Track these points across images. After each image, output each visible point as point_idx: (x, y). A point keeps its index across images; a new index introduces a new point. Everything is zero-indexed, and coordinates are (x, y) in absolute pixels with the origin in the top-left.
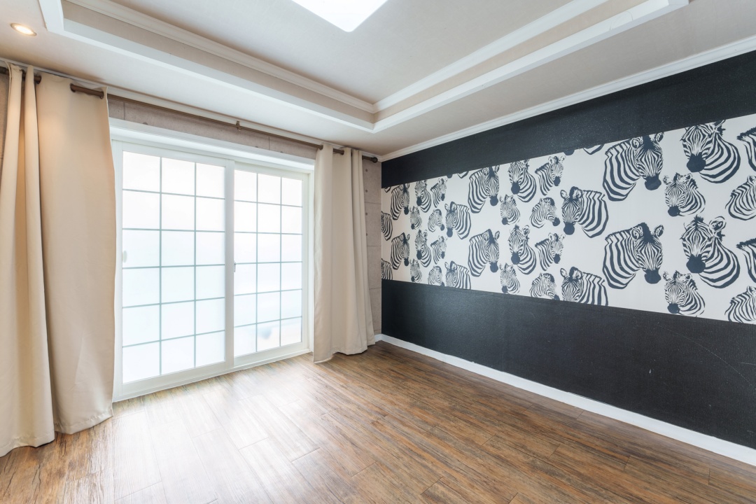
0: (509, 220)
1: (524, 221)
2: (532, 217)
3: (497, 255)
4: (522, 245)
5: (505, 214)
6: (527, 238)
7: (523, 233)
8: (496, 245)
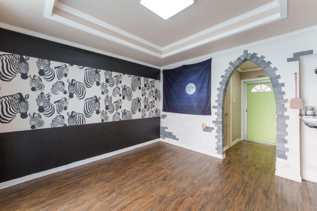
0: (104, 93)
1: (110, 94)
2: (113, 93)
3: (99, 107)
4: (109, 103)
5: (103, 90)
6: (111, 100)
7: (110, 98)
8: (99, 103)
